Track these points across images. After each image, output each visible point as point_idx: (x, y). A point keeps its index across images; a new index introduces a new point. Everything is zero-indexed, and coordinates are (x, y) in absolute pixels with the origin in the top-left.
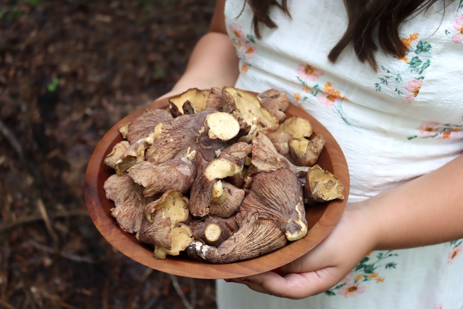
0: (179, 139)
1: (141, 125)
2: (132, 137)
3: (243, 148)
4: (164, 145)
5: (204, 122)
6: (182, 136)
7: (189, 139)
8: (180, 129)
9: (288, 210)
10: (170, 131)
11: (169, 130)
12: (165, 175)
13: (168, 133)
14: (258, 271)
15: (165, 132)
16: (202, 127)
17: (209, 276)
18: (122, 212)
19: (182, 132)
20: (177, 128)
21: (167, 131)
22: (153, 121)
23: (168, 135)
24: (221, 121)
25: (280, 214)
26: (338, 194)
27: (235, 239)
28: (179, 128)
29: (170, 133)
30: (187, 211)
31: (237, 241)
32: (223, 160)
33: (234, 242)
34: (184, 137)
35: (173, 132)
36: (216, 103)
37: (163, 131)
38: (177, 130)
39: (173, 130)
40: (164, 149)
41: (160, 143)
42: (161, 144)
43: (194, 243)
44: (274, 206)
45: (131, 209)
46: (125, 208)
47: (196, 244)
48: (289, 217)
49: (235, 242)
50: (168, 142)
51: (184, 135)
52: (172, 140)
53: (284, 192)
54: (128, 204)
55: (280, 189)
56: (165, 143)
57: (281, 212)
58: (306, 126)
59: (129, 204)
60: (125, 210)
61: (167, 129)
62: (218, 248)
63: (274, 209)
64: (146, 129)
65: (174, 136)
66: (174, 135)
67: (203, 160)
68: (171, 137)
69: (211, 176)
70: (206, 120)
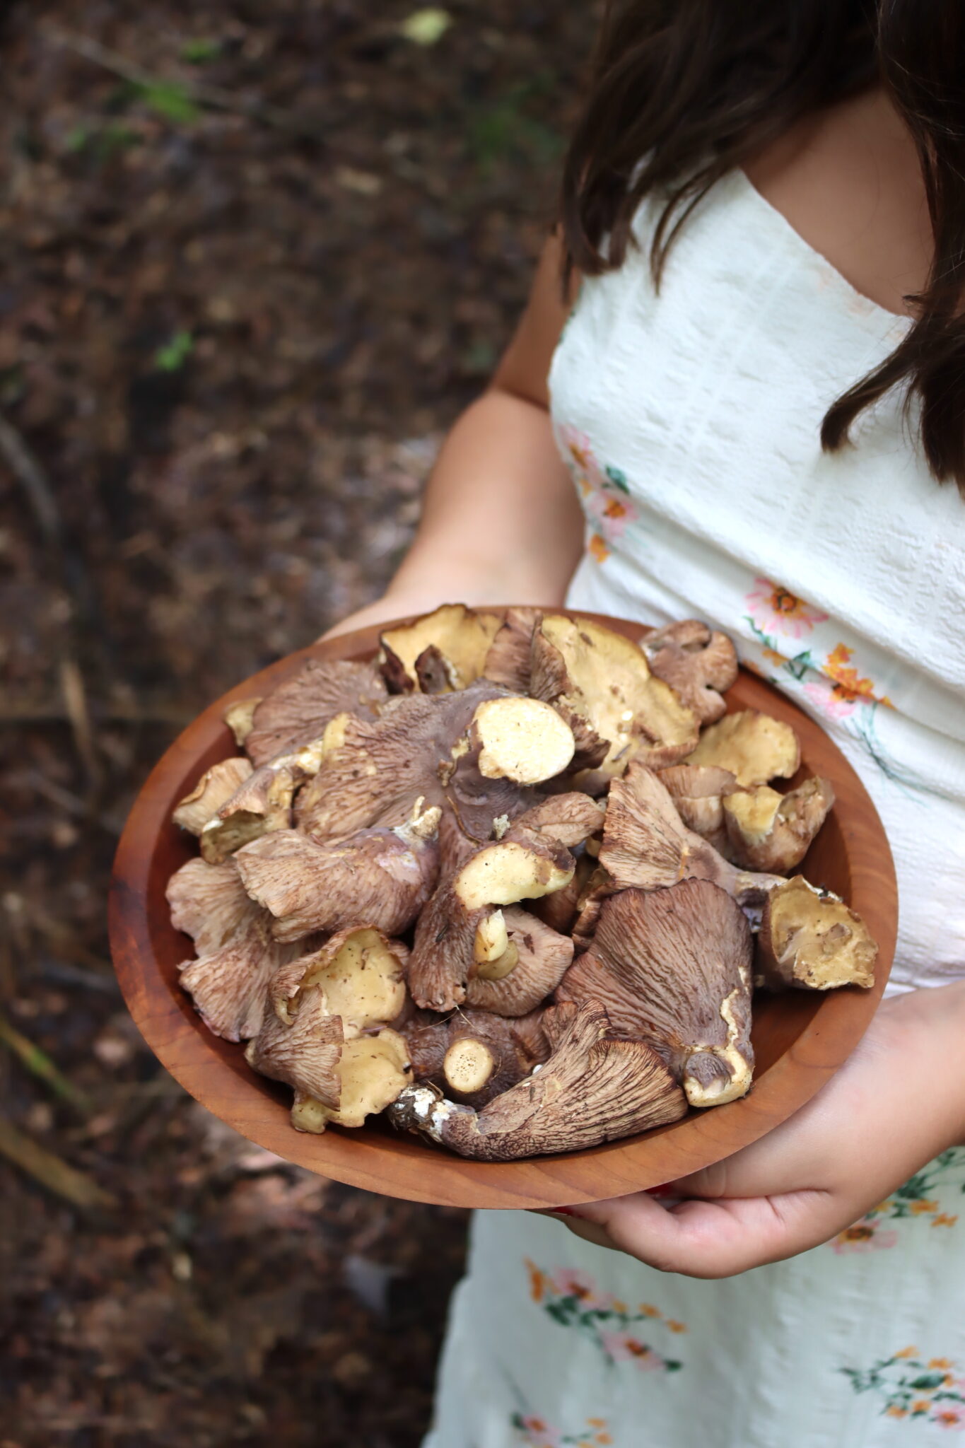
0: (393, 768)
1: (289, 710)
2: (261, 747)
3: (577, 814)
4: (350, 782)
5: (469, 726)
6: (401, 761)
7: (423, 773)
8: (397, 738)
9: (697, 1012)
10: (369, 743)
11: (366, 738)
12: (343, 880)
13: (363, 747)
14: (591, 1193)
15: (352, 745)
16: (460, 741)
17: (447, 1198)
18: (211, 979)
19: (402, 748)
20: (388, 736)
21: (359, 742)
22: (324, 701)
23: (363, 754)
24: (519, 724)
25: (673, 1022)
26: (857, 969)
27: (532, 1090)
28: (394, 736)
29: (369, 749)
30: (401, 988)
31: (536, 1097)
32: (515, 849)
33: (529, 1098)
34: (406, 765)
35: (376, 747)
36: (515, 660)
37: (350, 739)
38: (389, 740)
39: (378, 740)
40: (346, 796)
41: (336, 776)
42: (340, 779)
43: (411, 1094)
44: (658, 995)
45: (237, 971)
46: (220, 967)
47: (418, 1098)
48: (700, 1036)
49: (531, 1100)
50: (360, 775)
51: (408, 758)
52: (371, 770)
53: (692, 954)
54: (230, 956)
55: (678, 947)
56: (351, 777)
57: (678, 1016)
58: (781, 744)
59: (234, 956)
60: (220, 972)
61: (359, 736)
62: (482, 1114)
63: (658, 1005)
64: (303, 725)
65: (378, 759)
66: (380, 756)
67: (459, 836)
68: (370, 760)
69: (473, 896)
70: (474, 720)
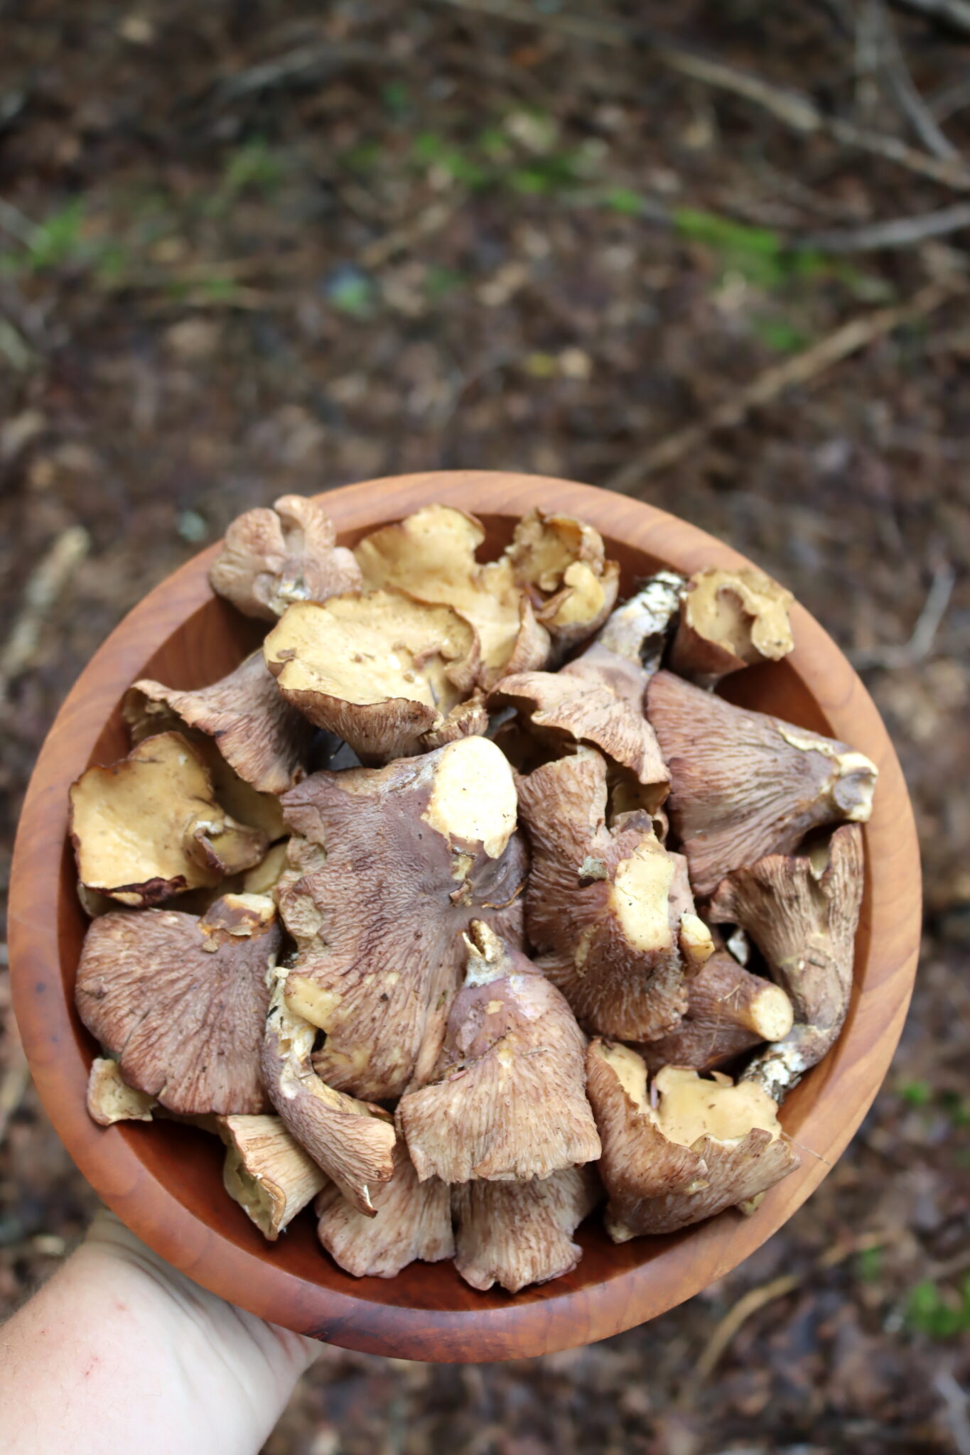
0: (411, 951)
2: (203, 1094)
3: (593, 782)
4: (385, 1011)
5: (450, 845)
6: (411, 939)
7: (439, 922)
8: (382, 933)
9: (793, 770)
10: (362, 967)
11: (354, 967)
13: (362, 975)
14: (910, 952)
15: (351, 987)
16: (455, 863)
17: (873, 1087)
18: (536, 1254)
19: (400, 932)
20: (369, 942)
21: (353, 978)
23: (369, 980)
24: (464, 789)
25: (789, 798)
27: (812, 963)
28: (375, 935)
29: (370, 970)
31: (821, 961)
32: (627, 867)
33: (819, 969)
34: (418, 937)
35: (374, 961)
37: (341, 987)
38: (377, 942)
39: (366, 955)
40: (396, 1020)
41: (367, 1021)
42: (373, 1020)
43: (770, 1083)
44: (762, 799)
45: (538, 1221)
46: (527, 1239)
48: (814, 779)
49: (823, 967)
50: (389, 994)
51: (413, 930)
52: (392, 979)
53: (740, 744)
54: (518, 1223)
55: (732, 753)
56: (383, 1006)
57: (787, 791)
59: (521, 1220)
60: (533, 1243)
61: (344, 975)
62: (811, 1020)
63: (767, 804)
65: (389, 966)
66: (388, 961)
67: (500, 914)
68: (382, 976)
70: (446, 836)
